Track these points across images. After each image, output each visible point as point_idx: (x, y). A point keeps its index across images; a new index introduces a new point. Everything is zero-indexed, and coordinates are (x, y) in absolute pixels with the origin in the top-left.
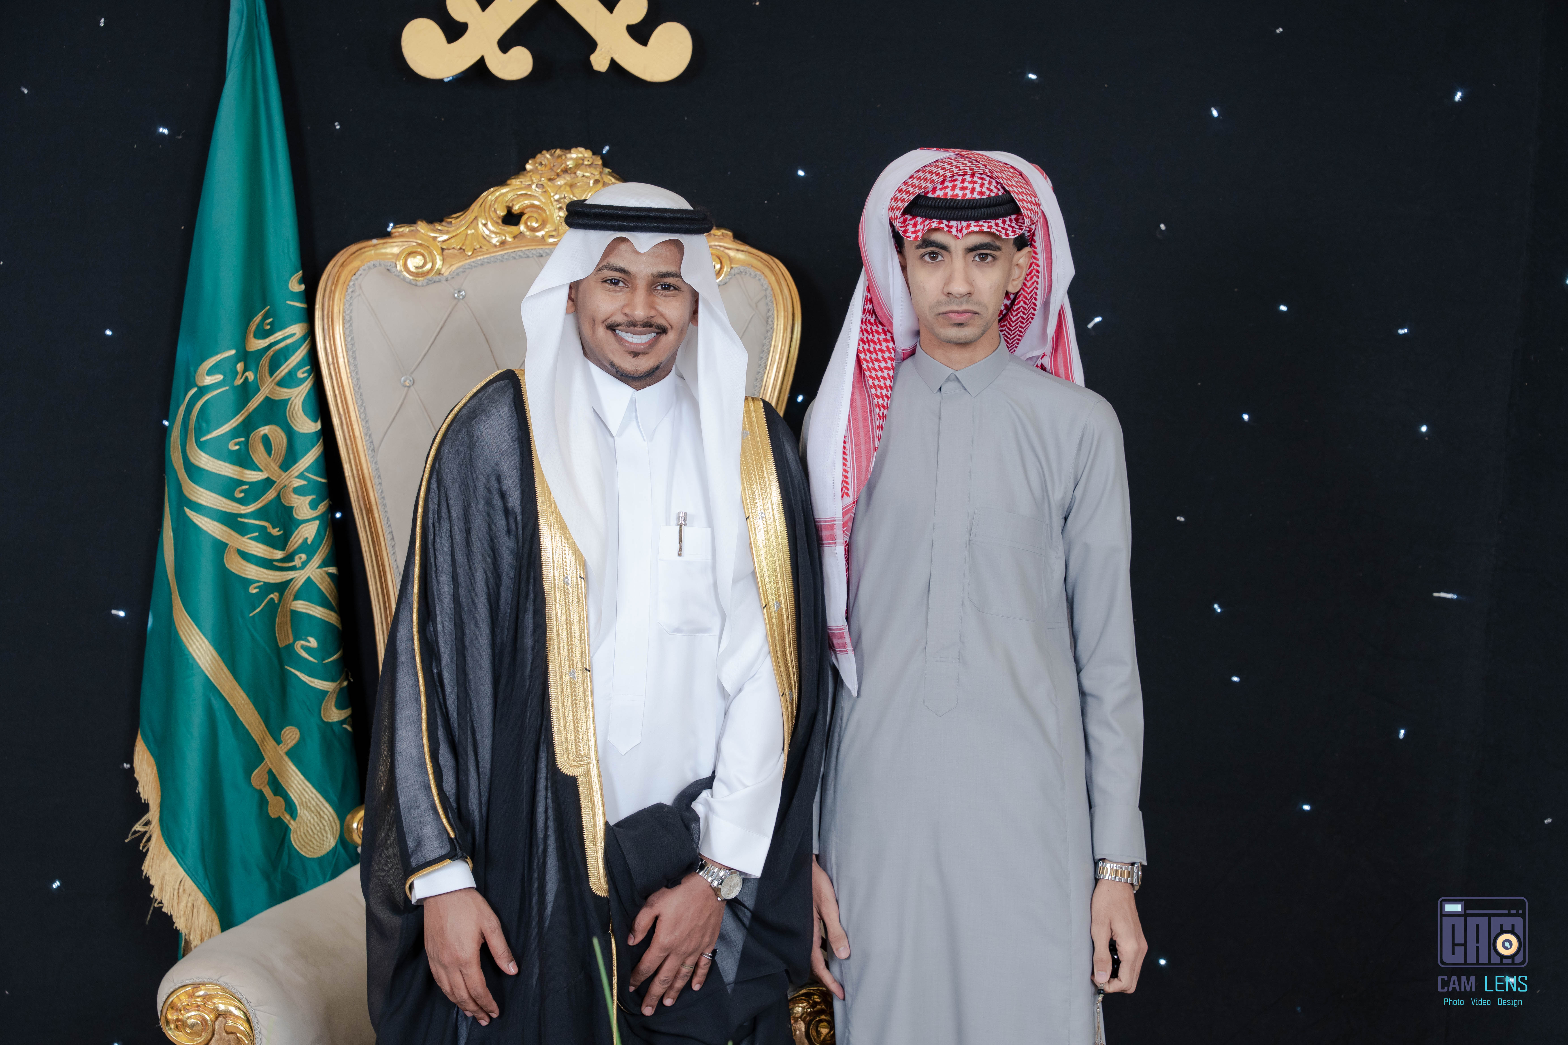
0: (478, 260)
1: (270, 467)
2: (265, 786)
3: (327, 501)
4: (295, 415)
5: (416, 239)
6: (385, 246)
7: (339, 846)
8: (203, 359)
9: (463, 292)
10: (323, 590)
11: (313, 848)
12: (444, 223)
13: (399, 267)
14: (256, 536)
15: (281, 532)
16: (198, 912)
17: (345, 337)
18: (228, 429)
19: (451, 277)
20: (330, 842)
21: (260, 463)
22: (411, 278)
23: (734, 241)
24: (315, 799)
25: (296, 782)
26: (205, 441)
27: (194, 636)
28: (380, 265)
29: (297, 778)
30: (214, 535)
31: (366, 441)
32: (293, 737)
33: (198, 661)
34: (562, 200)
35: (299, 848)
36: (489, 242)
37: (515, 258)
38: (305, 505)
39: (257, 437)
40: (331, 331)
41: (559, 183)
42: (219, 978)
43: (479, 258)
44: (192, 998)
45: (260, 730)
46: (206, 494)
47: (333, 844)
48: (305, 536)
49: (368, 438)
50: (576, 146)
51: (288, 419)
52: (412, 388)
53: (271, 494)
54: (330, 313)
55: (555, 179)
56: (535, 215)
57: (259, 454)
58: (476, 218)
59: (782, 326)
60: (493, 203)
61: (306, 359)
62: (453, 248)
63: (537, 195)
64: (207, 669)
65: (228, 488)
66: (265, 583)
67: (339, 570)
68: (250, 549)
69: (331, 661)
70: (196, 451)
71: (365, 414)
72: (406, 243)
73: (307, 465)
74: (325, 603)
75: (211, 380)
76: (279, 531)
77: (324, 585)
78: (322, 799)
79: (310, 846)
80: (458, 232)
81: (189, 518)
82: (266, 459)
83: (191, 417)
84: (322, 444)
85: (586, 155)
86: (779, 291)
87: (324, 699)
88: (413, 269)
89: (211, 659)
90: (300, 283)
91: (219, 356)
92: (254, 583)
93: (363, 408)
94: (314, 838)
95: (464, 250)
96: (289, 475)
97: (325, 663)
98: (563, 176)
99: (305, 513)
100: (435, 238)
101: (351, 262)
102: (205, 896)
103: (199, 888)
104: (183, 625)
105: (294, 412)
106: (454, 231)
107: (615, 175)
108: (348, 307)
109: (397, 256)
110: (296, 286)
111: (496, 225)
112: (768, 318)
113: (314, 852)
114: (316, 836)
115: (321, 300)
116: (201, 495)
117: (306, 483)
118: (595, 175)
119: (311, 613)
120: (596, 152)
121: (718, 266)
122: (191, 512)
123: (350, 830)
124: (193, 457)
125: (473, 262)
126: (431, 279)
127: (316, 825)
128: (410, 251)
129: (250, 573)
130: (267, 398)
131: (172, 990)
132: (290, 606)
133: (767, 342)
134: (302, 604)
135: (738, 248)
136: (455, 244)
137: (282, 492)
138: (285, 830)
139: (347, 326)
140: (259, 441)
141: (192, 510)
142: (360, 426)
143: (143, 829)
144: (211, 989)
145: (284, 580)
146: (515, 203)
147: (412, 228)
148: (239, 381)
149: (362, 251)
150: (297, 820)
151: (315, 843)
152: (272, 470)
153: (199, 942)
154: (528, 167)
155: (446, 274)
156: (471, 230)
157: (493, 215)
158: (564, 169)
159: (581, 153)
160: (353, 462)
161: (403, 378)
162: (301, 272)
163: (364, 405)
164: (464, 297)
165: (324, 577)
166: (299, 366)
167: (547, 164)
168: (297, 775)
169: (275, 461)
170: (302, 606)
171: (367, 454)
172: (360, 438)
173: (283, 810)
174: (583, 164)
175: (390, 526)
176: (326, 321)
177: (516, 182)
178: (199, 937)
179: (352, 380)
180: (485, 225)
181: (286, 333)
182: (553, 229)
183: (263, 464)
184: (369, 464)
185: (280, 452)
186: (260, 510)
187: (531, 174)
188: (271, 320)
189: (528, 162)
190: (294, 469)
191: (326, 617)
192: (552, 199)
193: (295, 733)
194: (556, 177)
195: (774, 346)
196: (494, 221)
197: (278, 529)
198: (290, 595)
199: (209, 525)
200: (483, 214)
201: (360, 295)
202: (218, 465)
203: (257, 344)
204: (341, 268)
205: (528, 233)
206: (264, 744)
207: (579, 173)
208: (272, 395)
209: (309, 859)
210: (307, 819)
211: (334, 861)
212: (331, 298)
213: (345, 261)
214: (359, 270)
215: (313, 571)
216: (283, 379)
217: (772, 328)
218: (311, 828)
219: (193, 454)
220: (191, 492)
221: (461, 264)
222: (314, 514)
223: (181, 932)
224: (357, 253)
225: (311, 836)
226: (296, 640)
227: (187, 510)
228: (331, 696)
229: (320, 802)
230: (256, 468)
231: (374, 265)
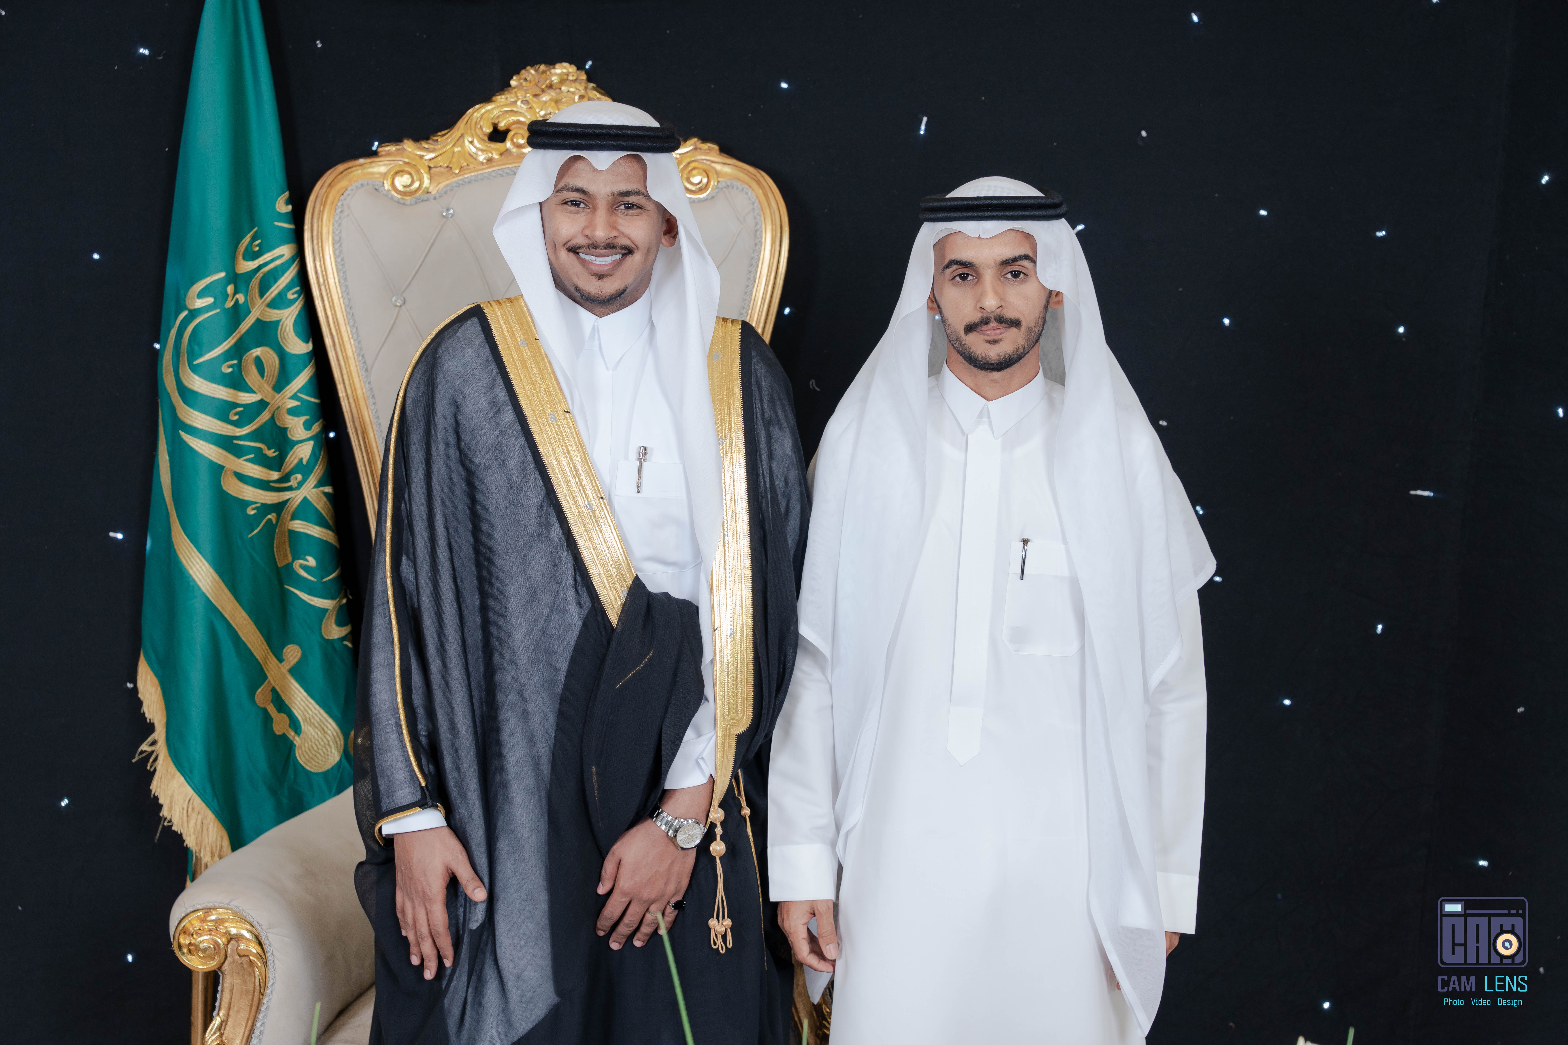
0: (465, 178)
1: (263, 389)
2: (269, 704)
3: (321, 421)
4: (286, 337)
5: (403, 157)
6: (372, 165)
7: (344, 760)
8: (193, 282)
9: (451, 211)
10: (320, 509)
11: (318, 763)
12: (430, 141)
13: (387, 186)
14: (252, 458)
15: (277, 453)
16: (207, 830)
17: (335, 258)
18: (220, 352)
19: (439, 195)
20: (334, 756)
21: (253, 385)
22: (399, 197)
23: (720, 155)
24: (319, 715)
25: (299, 699)
26: (198, 364)
27: (195, 560)
28: (368, 184)
29: (300, 695)
30: (210, 457)
31: (359, 361)
32: (295, 655)
33: (199, 583)
35: (304, 763)
36: (476, 159)
37: (502, 175)
38: (299, 426)
39: (250, 359)
40: (320, 251)
41: (544, 99)
42: (230, 902)
43: (466, 176)
44: (204, 922)
45: (262, 648)
46: (201, 417)
47: (337, 758)
48: (301, 457)
49: (360, 358)
50: (561, 62)
51: (280, 340)
52: (403, 307)
53: (265, 416)
54: (320, 234)
55: (540, 95)
56: (521, 132)
57: (252, 376)
58: (462, 136)
59: (770, 240)
60: (479, 119)
61: (296, 280)
62: (441, 166)
63: (522, 111)
64: (208, 591)
65: (223, 411)
66: (263, 504)
67: (335, 489)
68: (246, 470)
69: (330, 580)
70: (190, 374)
71: (358, 335)
72: (392, 162)
73: (300, 386)
74: (322, 522)
75: (202, 303)
76: (274, 452)
77: (321, 504)
78: (325, 715)
79: (315, 761)
80: (445, 150)
81: (185, 442)
82: (259, 381)
83: (183, 340)
84: (315, 364)
85: (571, 70)
86: (766, 204)
87: (324, 616)
88: (400, 188)
89: (211, 581)
90: (287, 203)
91: (209, 278)
92: (252, 504)
93: (355, 329)
94: (319, 753)
95: (451, 168)
96: (283, 396)
97: (324, 582)
98: (548, 91)
99: (299, 434)
100: (422, 157)
101: (339, 182)
102: (213, 813)
103: (208, 806)
104: (182, 548)
105: (285, 333)
106: (440, 149)
107: (599, 89)
108: (337, 228)
109: (384, 175)
110: (283, 207)
111: (482, 143)
112: (756, 231)
113: (319, 767)
114: (320, 751)
115: (310, 221)
116: (196, 419)
117: (299, 403)
118: (580, 90)
119: (309, 532)
120: (580, 67)
121: (705, 180)
122: (186, 435)
124: (186, 380)
125: (461, 180)
126: (419, 198)
127: (320, 741)
128: (397, 169)
129: (247, 495)
130: (258, 321)
131: (183, 914)
132: (288, 526)
133: (755, 254)
134: (300, 524)
135: (724, 162)
136: (442, 162)
137: (276, 413)
138: (290, 747)
139: (337, 246)
140: (252, 362)
141: (187, 432)
142: (353, 346)
143: (149, 749)
144: (223, 913)
145: (281, 500)
146: (500, 120)
147: (398, 147)
148: (230, 304)
149: (350, 170)
150: (301, 735)
151: (320, 758)
152: (266, 392)
153: (210, 861)
154: (513, 83)
155: (434, 192)
156: (457, 148)
157: (479, 132)
158: (549, 85)
159: (565, 68)
160: (347, 382)
161: (394, 299)
162: (287, 193)
163: (356, 325)
164: (453, 215)
165: (321, 497)
166: (288, 287)
167: (532, 79)
168: (300, 692)
169: (268, 382)
170: (300, 526)
171: (360, 375)
172: (352, 358)
173: (288, 727)
174: (567, 79)
176: (315, 242)
177: (501, 98)
178: (209, 854)
179: (344, 300)
180: (471, 142)
181: (274, 254)
183: (256, 386)
184: (363, 384)
185: (272, 373)
186: (255, 432)
187: (516, 90)
188: (259, 241)
189: (512, 78)
190: (287, 391)
191: (324, 536)
193: (297, 650)
194: (541, 93)
195: (763, 258)
196: (481, 138)
197: (273, 450)
198: (288, 515)
199: (204, 448)
200: (469, 131)
201: (348, 215)
202: (212, 388)
203: (246, 266)
204: (329, 188)
205: (514, 150)
206: (266, 662)
207: (564, 88)
208: (263, 317)
209: (314, 773)
210: (311, 735)
211: (339, 776)
212: (320, 218)
213: (333, 181)
214: (346, 190)
215: (309, 491)
216: (273, 300)
217: (760, 242)
218: (315, 744)
219: (186, 377)
220: (186, 416)
221: (448, 182)
222: (308, 434)
223: (191, 849)
224: (345, 173)
225: (315, 751)
226: (294, 559)
227: (182, 433)
228: (331, 613)
229: (323, 717)
230: (249, 390)
231: (362, 185)
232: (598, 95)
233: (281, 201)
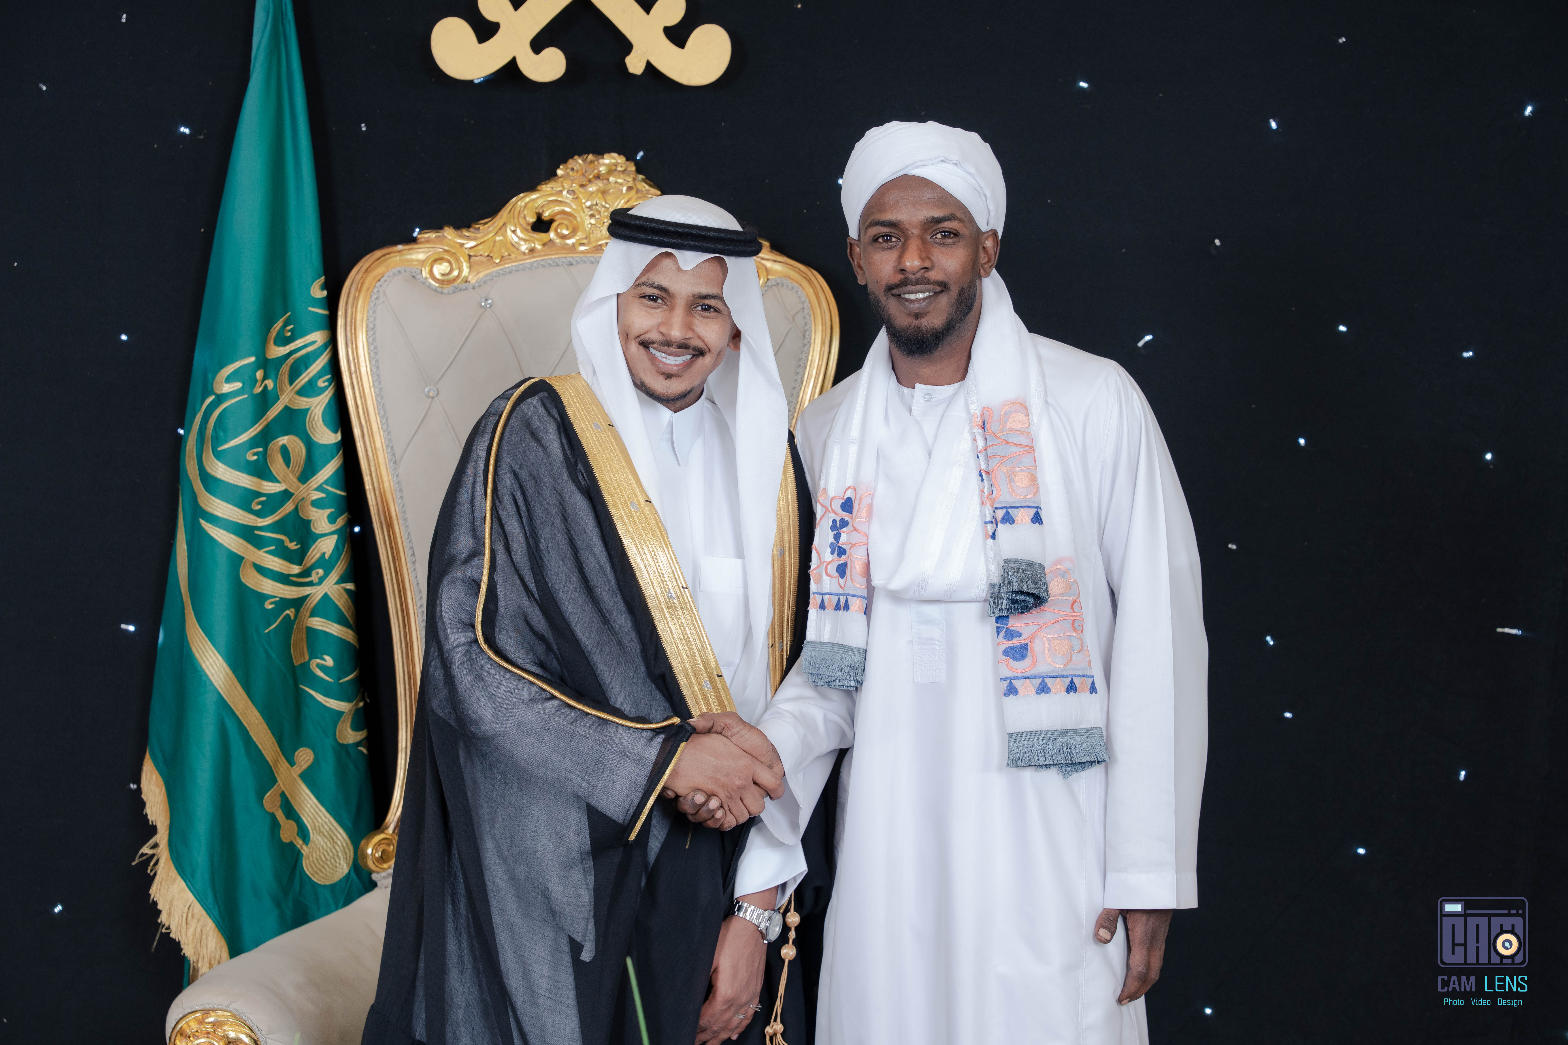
0: (506, 268)
1: (288, 478)
2: (277, 809)
3: (346, 514)
4: (314, 426)
5: (443, 245)
6: (411, 252)
7: (353, 874)
8: (222, 366)
9: (490, 301)
10: (341, 607)
11: (326, 875)
12: (471, 229)
13: (425, 274)
14: (273, 550)
15: (299, 546)
16: (206, 939)
17: (368, 346)
18: (246, 439)
19: (479, 284)
20: (343, 868)
21: (278, 475)
22: (437, 285)
23: (771, 252)
24: (329, 824)
25: (309, 806)
26: (223, 451)
27: (208, 653)
28: (405, 271)
29: (310, 802)
30: (230, 548)
31: (388, 453)
32: (307, 759)
33: (212, 678)
34: (594, 207)
35: (311, 874)
36: (518, 249)
37: (544, 266)
38: (323, 519)
39: (275, 447)
40: (354, 339)
41: (591, 189)
42: (230, 1005)
43: (507, 266)
44: (202, 1024)
45: (273, 751)
46: (222, 505)
47: (346, 871)
48: (323, 551)
49: (389, 450)
50: (609, 151)
51: (308, 429)
52: (436, 398)
53: (289, 507)
54: (353, 321)
55: (587, 185)
56: (566, 222)
57: (277, 466)
58: (504, 224)
59: (820, 341)
60: (522, 209)
61: (328, 368)
62: (481, 255)
63: (568, 201)
64: (220, 687)
65: (245, 499)
66: (281, 599)
67: (357, 586)
68: (266, 563)
69: (348, 681)
70: (213, 460)
71: (388, 425)
72: (432, 249)
73: (326, 478)
74: (342, 621)
75: (230, 388)
76: (296, 545)
77: (342, 601)
78: (335, 824)
79: (323, 873)
80: (486, 238)
81: (204, 530)
82: (284, 470)
83: (208, 426)
84: (342, 455)
85: (619, 161)
86: (817, 304)
87: (339, 720)
88: (438, 276)
89: (224, 676)
90: (322, 289)
91: (238, 363)
92: (271, 598)
93: (385, 419)
94: (327, 864)
95: (492, 257)
96: (308, 487)
97: (341, 683)
98: (595, 182)
99: (323, 527)
100: (462, 245)
101: (375, 268)
102: (214, 922)
103: (208, 914)
104: (196, 640)
105: (314, 422)
106: (481, 237)
107: (648, 181)
108: (371, 314)
109: (423, 263)
110: (318, 292)
111: (525, 232)
112: (805, 332)
113: (326, 879)
114: (329, 863)
115: (344, 307)
116: (217, 507)
117: (323, 495)
118: (628, 181)
119: (328, 630)
120: (630, 157)
122: (206, 523)
123: (364, 856)
124: (209, 466)
125: (501, 269)
126: (457, 287)
127: (329, 851)
128: (436, 257)
129: (266, 588)
130: (287, 408)
131: (181, 1016)
132: (306, 623)
133: (803, 356)
134: (319, 621)
135: (775, 259)
136: (483, 251)
137: (299, 505)
138: (297, 856)
139: (370, 333)
140: (278, 451)
141: (207, 521)
142: (382, 437)
143: (150, 852)
144: (221, 1016)
145: (301, 596)
146: (545, 209)
147: (438, 234)
148: (258, 390)
149: (387, 256)
150: (309, 845)
151: (328, 869)
152: (291, 481)
153: (208, 969)
154: (559, 172)
155: (473, 281)
156: (499, 237)
157: (522, 221)
158: (596, 175)
159: (614, 158)
160: (374, 474)
161: (427, 389)
162: (323, 278)
163: (386, 415)
164: (491, 306)
165: (342, 594)
166: (319, 375)
167: (579, 169)
168: (310, 798)
169: (293, 472)
170: (319, 623)
171: (388, 466)
172: (381, 450)
173: (296, 835)
174: (616, 170)
175: (410, 541)
176: (348, 328)
177: (547, 187)
178: (207, 965)
179: (374, 390)
180: (514, 232)
181: (307, 340)
182: (584, 237)
183: (281, 475)
184: (390, 477)
185: (298, 463)
186: (277, 523)
187: (562, 179)
188: (291, 326)
189: (558, 167)
190: (312, 482)
191: (343, 635)
192: (584, 206)
193: (309, 754)
194: (588, 183)
195: (812, 360)
196: (523, 228)
197: (295, 543)
198: (306, 611)
199: (225, 538)
200: (512, 221)
201: (384, 302)
202: (236, 476)
203: (277, 351)
204: (366, 274)
205: (558, 241)
206: (277, 766)
207: (612, 179)
208: (292, 404)
209: (321, 886)
210: (320, 844)
211: (347, 889)
212: (354, 305)
213: (369, 267)
214: (383, 276)
215: (330, 587)
216: (303, 387)
217: (809, 342)
218: (323, 854)
219: (209, 463)
220: (208, 504)
221: (488, 271)
222: (332, 527)
223: (188, 959)
224: (382, 259)
225: (323, 862)
226: (311, 658)
227: (202, 521)
228: (347, 716)
229: (333, 826)
230: (274, 480)
231: (399, 272)
232: (647, 187)
233: (316, 286)
